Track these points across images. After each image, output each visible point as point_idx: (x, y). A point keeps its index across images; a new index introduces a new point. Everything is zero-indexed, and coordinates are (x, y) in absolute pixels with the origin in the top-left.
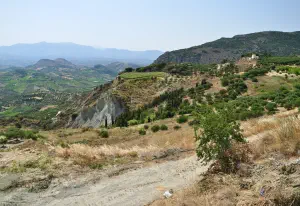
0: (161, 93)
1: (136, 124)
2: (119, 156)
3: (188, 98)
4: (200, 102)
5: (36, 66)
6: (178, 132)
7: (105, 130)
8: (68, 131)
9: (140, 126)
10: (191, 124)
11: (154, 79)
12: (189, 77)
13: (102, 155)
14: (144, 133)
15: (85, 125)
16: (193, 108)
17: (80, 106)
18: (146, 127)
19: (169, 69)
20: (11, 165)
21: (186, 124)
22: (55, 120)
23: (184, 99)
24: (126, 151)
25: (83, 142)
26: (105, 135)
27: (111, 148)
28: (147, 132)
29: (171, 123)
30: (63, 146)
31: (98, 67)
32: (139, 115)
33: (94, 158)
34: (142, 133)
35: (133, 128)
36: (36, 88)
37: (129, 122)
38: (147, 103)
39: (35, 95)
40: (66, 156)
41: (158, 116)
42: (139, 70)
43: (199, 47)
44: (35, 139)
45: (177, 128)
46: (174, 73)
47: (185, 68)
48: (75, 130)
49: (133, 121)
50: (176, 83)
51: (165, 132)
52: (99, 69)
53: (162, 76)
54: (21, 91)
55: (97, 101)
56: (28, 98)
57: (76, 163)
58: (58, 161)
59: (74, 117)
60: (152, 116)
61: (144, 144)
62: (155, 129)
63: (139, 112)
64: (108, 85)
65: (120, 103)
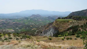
0: (70, 26)
1: (61, 36)
2: (55, 47)
3: (80, 29)
4: (85, 30)
5: (31, 17)
6: (76, 41)
7: (51, 37)
8: (39, 37)
9: (62, 37)
10: (81, 38)
11: (68, 22)
12: (81, 21)
13: (50, 46)
14: (64, 40)
15: (45, 36)
16: (82, 32)
17: (43, 29)
18: (64, 38)
19: (73, 18)
20: (23, 45)
21: (80, 38)
22: (35, 33)
23: (79, 29)
24: (58, 45)
25: (44, 41)
26: (51, 39)
27: (53, 44)
28: (65, 40)
29: (74, 37)
30: (38, 41)
31: (49, 17)
32: (62, 34)
33: (47, 46)
34: (63, 40)
35: (60, 38)
36: (31, 23)
37: (59, 36)
38: (65, 30)
39: (30, 25)
40: (39, 45)
41: (69, 34)
42: (63, 18)
43: (85, 10)
44: (30, 38)
45: (76, 39)
46: (75, 19)
47: (80, 18)
48: (41, 37)
49: (60, 35)
50: (76, 23)
51: (71, 40)
52: (49, 18)
53: (71, 20)
54: (27, 24)
55: (48, 28)
56: (28, 26)
57: (41, 47)
58: (36, 46)
59: (41, 32)
60: (67, 34)
61: (64, 43)
62: (68, 39)
63: (62, 32)
64: (52, 23)
65: (56, 29)
